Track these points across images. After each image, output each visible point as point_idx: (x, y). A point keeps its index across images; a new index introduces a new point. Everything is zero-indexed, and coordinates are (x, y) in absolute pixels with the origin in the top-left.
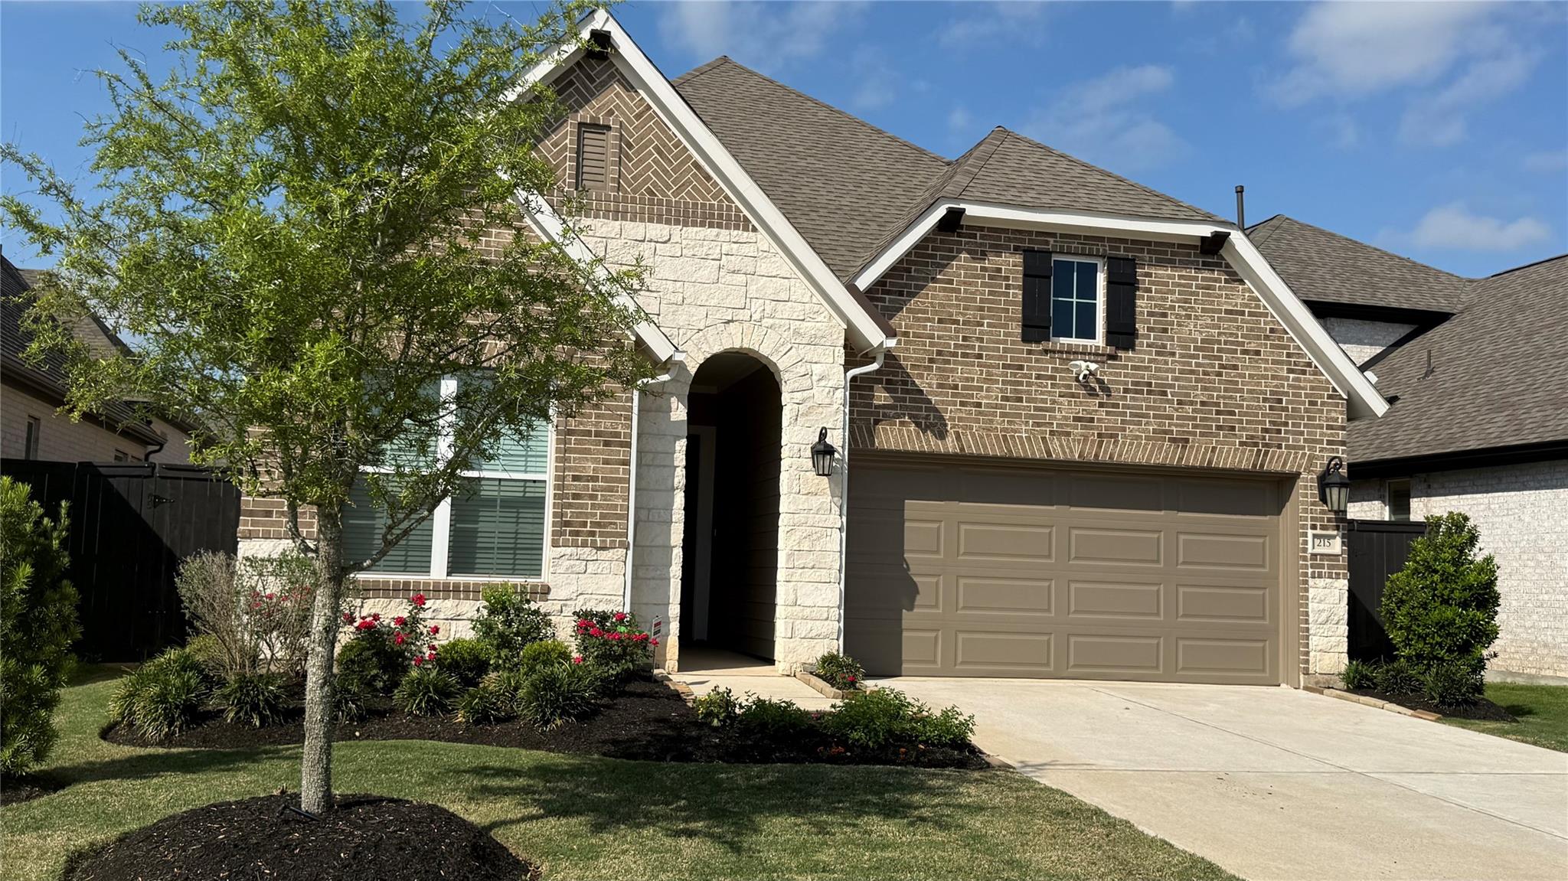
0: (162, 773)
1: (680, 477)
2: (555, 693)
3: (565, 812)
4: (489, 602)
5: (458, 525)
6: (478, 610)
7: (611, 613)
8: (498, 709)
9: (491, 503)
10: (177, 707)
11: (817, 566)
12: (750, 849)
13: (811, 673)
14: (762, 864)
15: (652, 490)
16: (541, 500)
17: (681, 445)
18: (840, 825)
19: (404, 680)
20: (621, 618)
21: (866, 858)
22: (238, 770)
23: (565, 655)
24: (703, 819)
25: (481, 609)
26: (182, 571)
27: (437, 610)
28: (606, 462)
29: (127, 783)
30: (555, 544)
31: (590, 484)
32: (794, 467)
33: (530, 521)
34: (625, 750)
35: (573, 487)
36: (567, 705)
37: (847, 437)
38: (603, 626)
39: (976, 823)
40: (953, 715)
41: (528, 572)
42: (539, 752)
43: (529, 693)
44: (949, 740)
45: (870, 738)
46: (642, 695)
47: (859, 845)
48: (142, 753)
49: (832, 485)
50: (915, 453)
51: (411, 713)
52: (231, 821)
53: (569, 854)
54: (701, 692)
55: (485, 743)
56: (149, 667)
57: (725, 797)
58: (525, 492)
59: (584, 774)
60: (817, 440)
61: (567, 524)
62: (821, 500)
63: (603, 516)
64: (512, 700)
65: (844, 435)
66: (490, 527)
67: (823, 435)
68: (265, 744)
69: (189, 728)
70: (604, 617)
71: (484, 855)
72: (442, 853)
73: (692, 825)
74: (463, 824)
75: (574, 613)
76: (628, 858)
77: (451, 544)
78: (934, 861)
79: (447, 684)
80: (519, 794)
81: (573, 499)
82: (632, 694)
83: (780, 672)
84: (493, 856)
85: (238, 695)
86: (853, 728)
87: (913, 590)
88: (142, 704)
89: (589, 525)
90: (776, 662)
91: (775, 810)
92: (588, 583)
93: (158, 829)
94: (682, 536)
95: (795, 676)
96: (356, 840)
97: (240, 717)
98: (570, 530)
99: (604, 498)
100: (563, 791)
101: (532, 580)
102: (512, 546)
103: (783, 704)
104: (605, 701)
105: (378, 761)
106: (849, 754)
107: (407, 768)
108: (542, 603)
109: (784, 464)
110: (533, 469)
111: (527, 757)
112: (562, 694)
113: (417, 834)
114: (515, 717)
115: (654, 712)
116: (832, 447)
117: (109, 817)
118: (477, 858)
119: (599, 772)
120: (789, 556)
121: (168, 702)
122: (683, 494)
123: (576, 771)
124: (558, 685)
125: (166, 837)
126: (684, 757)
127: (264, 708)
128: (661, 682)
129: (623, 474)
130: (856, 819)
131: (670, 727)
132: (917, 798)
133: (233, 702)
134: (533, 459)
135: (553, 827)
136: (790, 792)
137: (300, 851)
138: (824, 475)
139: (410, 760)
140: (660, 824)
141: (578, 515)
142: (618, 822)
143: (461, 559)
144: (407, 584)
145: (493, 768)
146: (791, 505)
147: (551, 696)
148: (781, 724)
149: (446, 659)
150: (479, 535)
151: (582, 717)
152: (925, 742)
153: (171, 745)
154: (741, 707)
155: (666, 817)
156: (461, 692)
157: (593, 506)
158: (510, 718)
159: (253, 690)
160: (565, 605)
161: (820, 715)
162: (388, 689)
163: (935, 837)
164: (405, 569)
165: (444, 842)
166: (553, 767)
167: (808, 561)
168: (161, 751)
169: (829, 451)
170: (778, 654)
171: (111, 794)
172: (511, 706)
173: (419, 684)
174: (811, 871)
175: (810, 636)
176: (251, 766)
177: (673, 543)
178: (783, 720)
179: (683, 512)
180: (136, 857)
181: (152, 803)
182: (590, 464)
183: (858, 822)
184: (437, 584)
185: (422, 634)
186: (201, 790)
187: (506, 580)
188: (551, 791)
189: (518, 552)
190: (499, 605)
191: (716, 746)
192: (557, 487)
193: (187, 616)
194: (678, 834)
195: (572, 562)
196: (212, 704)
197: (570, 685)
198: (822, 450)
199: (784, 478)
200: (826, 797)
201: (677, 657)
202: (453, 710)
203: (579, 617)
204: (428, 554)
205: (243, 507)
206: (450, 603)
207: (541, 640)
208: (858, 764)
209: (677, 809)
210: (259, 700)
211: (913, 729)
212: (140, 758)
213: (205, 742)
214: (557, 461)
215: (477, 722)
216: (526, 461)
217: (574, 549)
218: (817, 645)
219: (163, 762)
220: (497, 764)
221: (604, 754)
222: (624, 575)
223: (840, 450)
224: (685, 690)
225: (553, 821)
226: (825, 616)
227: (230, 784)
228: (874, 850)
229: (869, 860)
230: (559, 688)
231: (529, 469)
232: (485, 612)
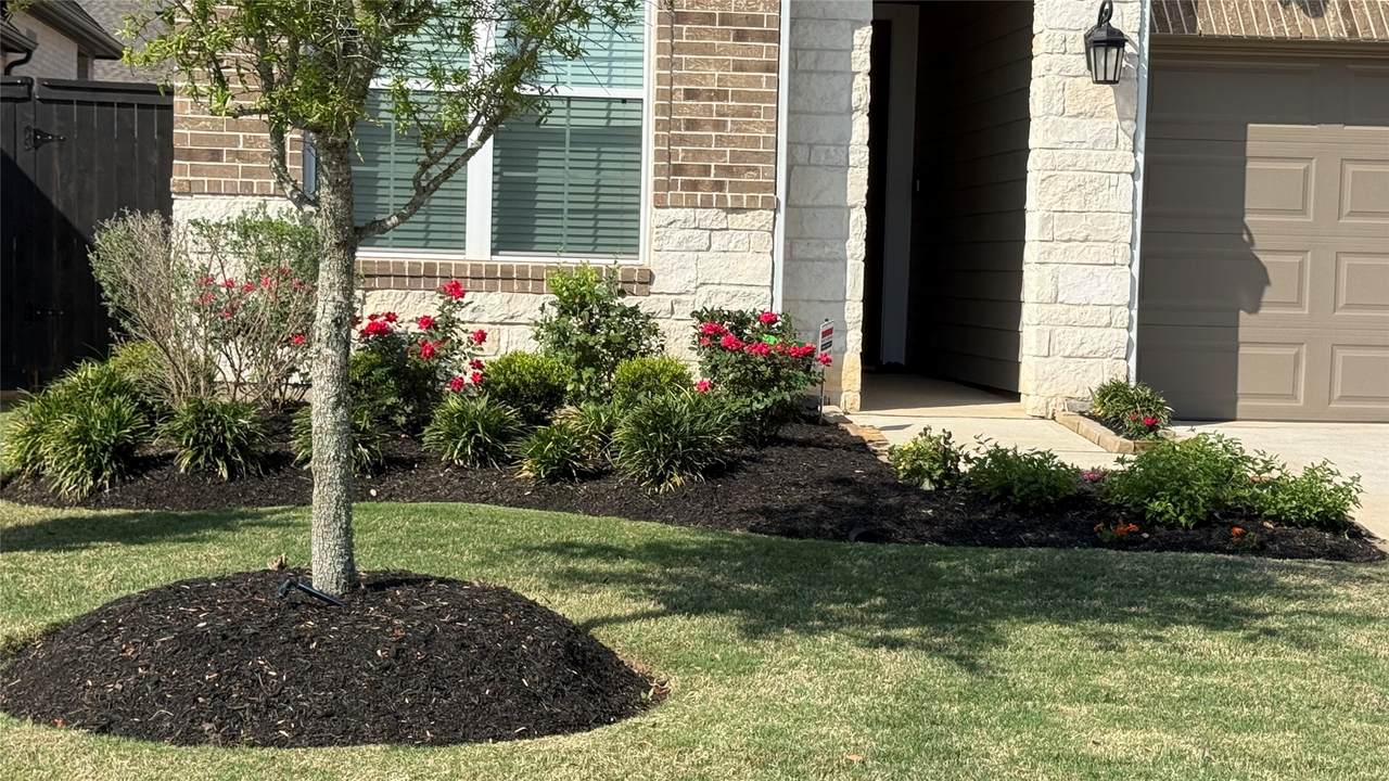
0: (93, 544)
1: (861, 91)
2: (670, 434)
3: (697, 607)
4: (560, 295)
5: (505, 174)
6: (542, 309)
7: (753, 313)
8: (583, 459)
9: (555, 138)
10: (105, 449)
11: (1092, 237)
12: (989, 667)
13: (1082, 414)
14: (1009, 688)
15: (816, 114)
16: (635, 132)
17: (864, 36)
18: (1130, 636)
19: (438, 414)
20: (769, 319)
21: (1175, 684)
22: (203, 540)
23: (680, 379)
24: (914, 625)
25: (547, 306)
26: (98, 241)
27: (483, 307)
28: (739, 67)
29: (46, 557)
30: (660, 204)
31: (714, 104)
32: (1055, 70)
33: (619, 165)
34: (786, 523)
35: (687, 109)
36: (690, 453)
37: (1147, 17)
38: (740, 334)
39: (1360, 638)
40: (1324, 476)
41: (618, 249)
42: (650, 524)
43: (631, 436)
44: (1316, 515)
45: (1182, 511)
46: (804, 444)
47: (1164, 666)
48: (59, 516)
49: (1121, 101)
50: (1267, 40)
51: (450, 463)
52: (212, 604)
53: (710, 666)
54: (902, 440)
55: (565, 510)
56: (57, 390)
57: (946, 593)
58: (609, 119)
59: (721, 556)
60: (1095, 21)
61: (678, 170)
62: (1101, 126)
63: (735, 156)
64: (603, 445)
65: (1142, 13)
66: (556, 175)
67: (1105, 15)
68: (239, 504)
69: (124, 480)
70: (741, 321)
71: (584, 662)
72: (524, 655)
73: (896, 633)
74: (550, 617)
75: (693, 314)
76: (800, 674)
77: (496, 203)
78: (1289, 692)
79: (502, 420)
80: (625, 582)
81: (687, 129)
82: (789, 442)
83: (1030, 412)
84: (597, 662)
85: (195, 432)
86: (1153, 496)
87: (1259, 278)
88: (53, 444)
89: (713, 171)
90: (1022, 397)
91: (1027, 614)
92: (713, 266)
93: (107, 614)
94: (865, 188)
95: (1053, 418)
96: (398, 632)
97: (198, 465)
98: (683, 181)
99: (738, 127)
100: (691, 579)
101: (625, 262)
102: (592, 206)
103: (1036, 457)
104: (748, 451)
105: (409, 531)
106: (1146, 535)
107: (454, 543)
108: (642, 298)
109: (1038, 65)
110: (621, 80)
111: (632, 532)
112: (683, 436)
113: (486, 626)
114: (609, 472)
115: (825, 470)
116: (1121, 34)
117: (27, 603)
118: (575, 664)
119: (746, 555)
120: (1046, 220)
121: (91, 440)
122: (867, 119)
123: (708, 554)
124: (675, 423)
125: (120, 625)
126: (876, 536)
127: (233, 451)
128: (833, 425)
129: (768, 85)
130: (1159, 630)
131: (854, 492)
132: (1260, 602)
133: (188, 441)
134: (621, 64)
135: (679, 626)
136: (1049, 588)
137: (319, 646)
138: (1106, 82)
139: (455, 530)
140: (845, 629)
141: (696, 155)
142: (780, 624)
143: (512, 229)
144: (430, 267)
145: (581, 545)
146: (1050, 135)
147: (665, 439)
148: (1034, 487)
149: (499, 383)
150: (540, 188)
151: (713, 472)
152: (1274, 518)
153: (99, 505)
154: (968, 460)
155: (852, 621)
156: (523, 433)
157: (719, 139)
158: (600, 474)
159: (215, 423)
160: (678, 302)
161: (1099, 477)
162: (415, 428)
163: (1288, 659)
164: (426, 243)
165: (525, 639)
166: (674, 547)
167: (1077, 229)
168: (86, 513)
169: (1116, 41)
170: (1027, 381)
171: (25, 572)
172: (603, 456)
173: (461, 419)
174: (1087, 700)
175: (1080, 354)
176: (223, 535)
177: (850, 202)
178: (1036, 482)
179: (867, 149)
180: (80, 652)
181: (87, 584)
182: (712, 71)
183: (1162, 633)
184: (476, 267)
185: (460, 342)
186: (154, 567)
187: (584, 261)
188: (674, 579)
189: (600, 216)
190: (573, 303)
191: (929, 522)
192: (660, 110)
193: (111, 311)
194: (875, 644)
195: (687, 233)
196: (155, 446)
197: (692, 423)
198: (1105, 40)
199: (1037, 88)
200: (1108, 598)
201: (858, 387)
202: (514, 459)
203: (702, 321)
204: (460, 220)
205: (177, 145)
206: (497, 298)
207: (643, 355)
208: (1161, 550)
209: (869, 611)
210: (225, 439)
211: (1255, 497)
212: (57, 522)
213: (148, 501)
214: (659, 66)
215: (552, 478)
216: (611, 68)
217: (690, 211)
218: (1092, 369)
219: (93, 529)
220: (588, 540)
221: (752, 530)
222: (772, 253)
223: (1135, 38)
224: (875, 436)
225: (680, 620)
226: (1106, 320)
227: (196, 559)
228: (1188, 673)
229: (1179, 688)
230: (677, 426)
231: (614, 81)
232: (554, 312)
